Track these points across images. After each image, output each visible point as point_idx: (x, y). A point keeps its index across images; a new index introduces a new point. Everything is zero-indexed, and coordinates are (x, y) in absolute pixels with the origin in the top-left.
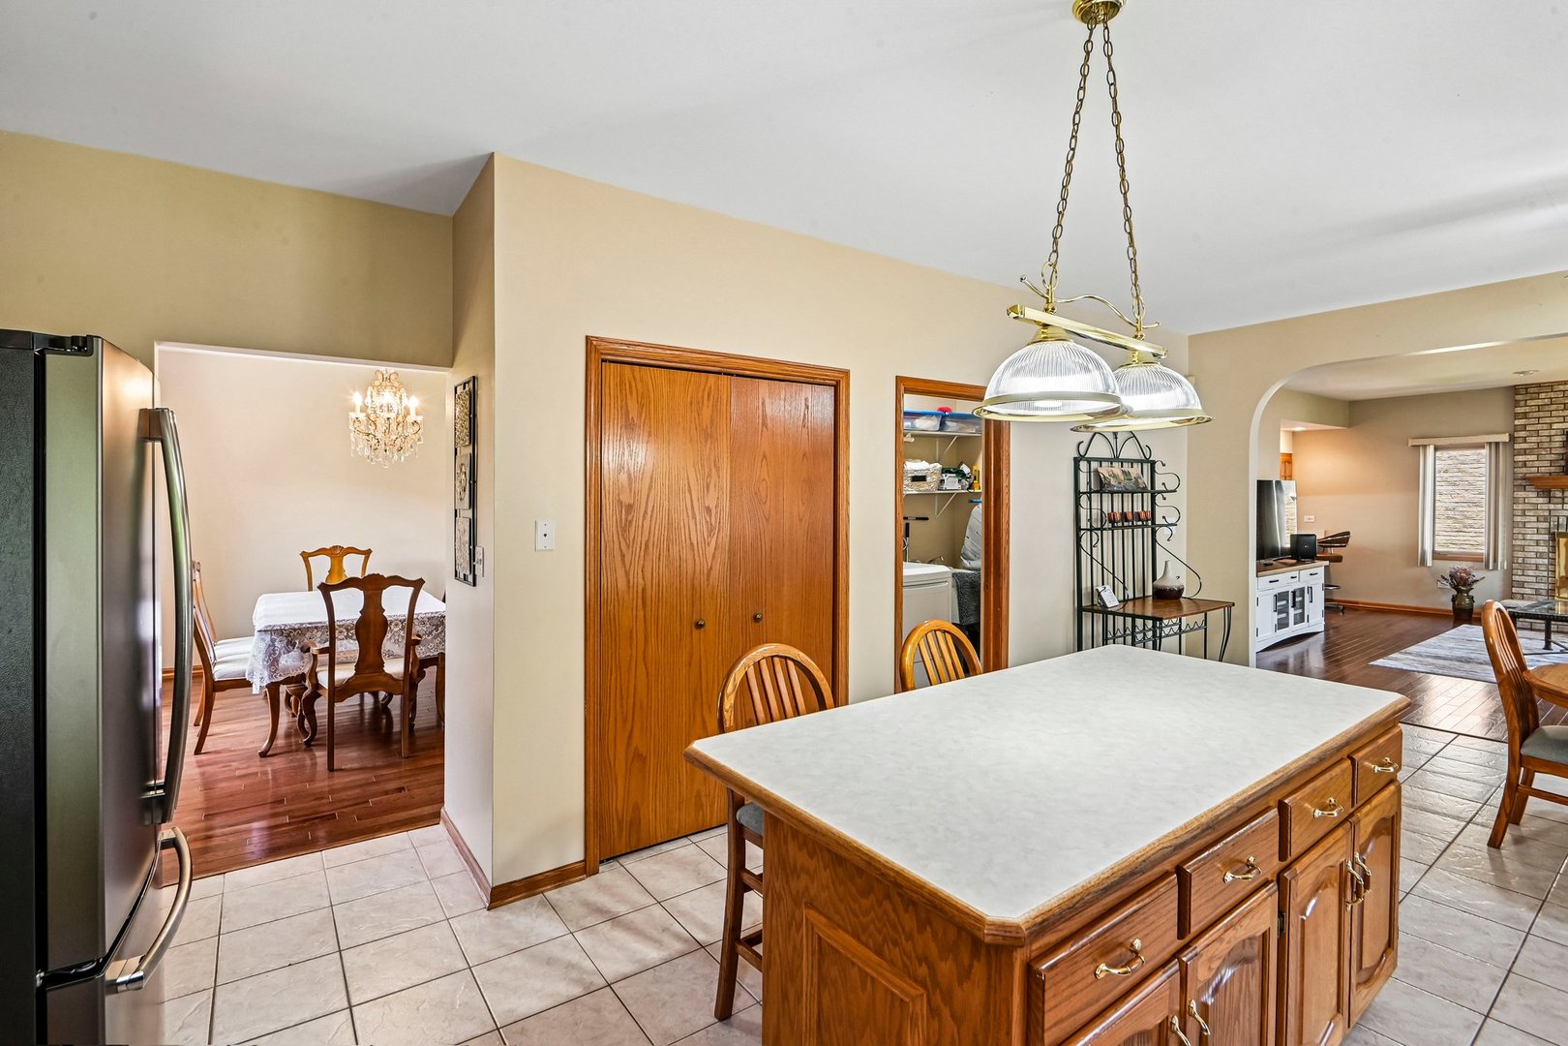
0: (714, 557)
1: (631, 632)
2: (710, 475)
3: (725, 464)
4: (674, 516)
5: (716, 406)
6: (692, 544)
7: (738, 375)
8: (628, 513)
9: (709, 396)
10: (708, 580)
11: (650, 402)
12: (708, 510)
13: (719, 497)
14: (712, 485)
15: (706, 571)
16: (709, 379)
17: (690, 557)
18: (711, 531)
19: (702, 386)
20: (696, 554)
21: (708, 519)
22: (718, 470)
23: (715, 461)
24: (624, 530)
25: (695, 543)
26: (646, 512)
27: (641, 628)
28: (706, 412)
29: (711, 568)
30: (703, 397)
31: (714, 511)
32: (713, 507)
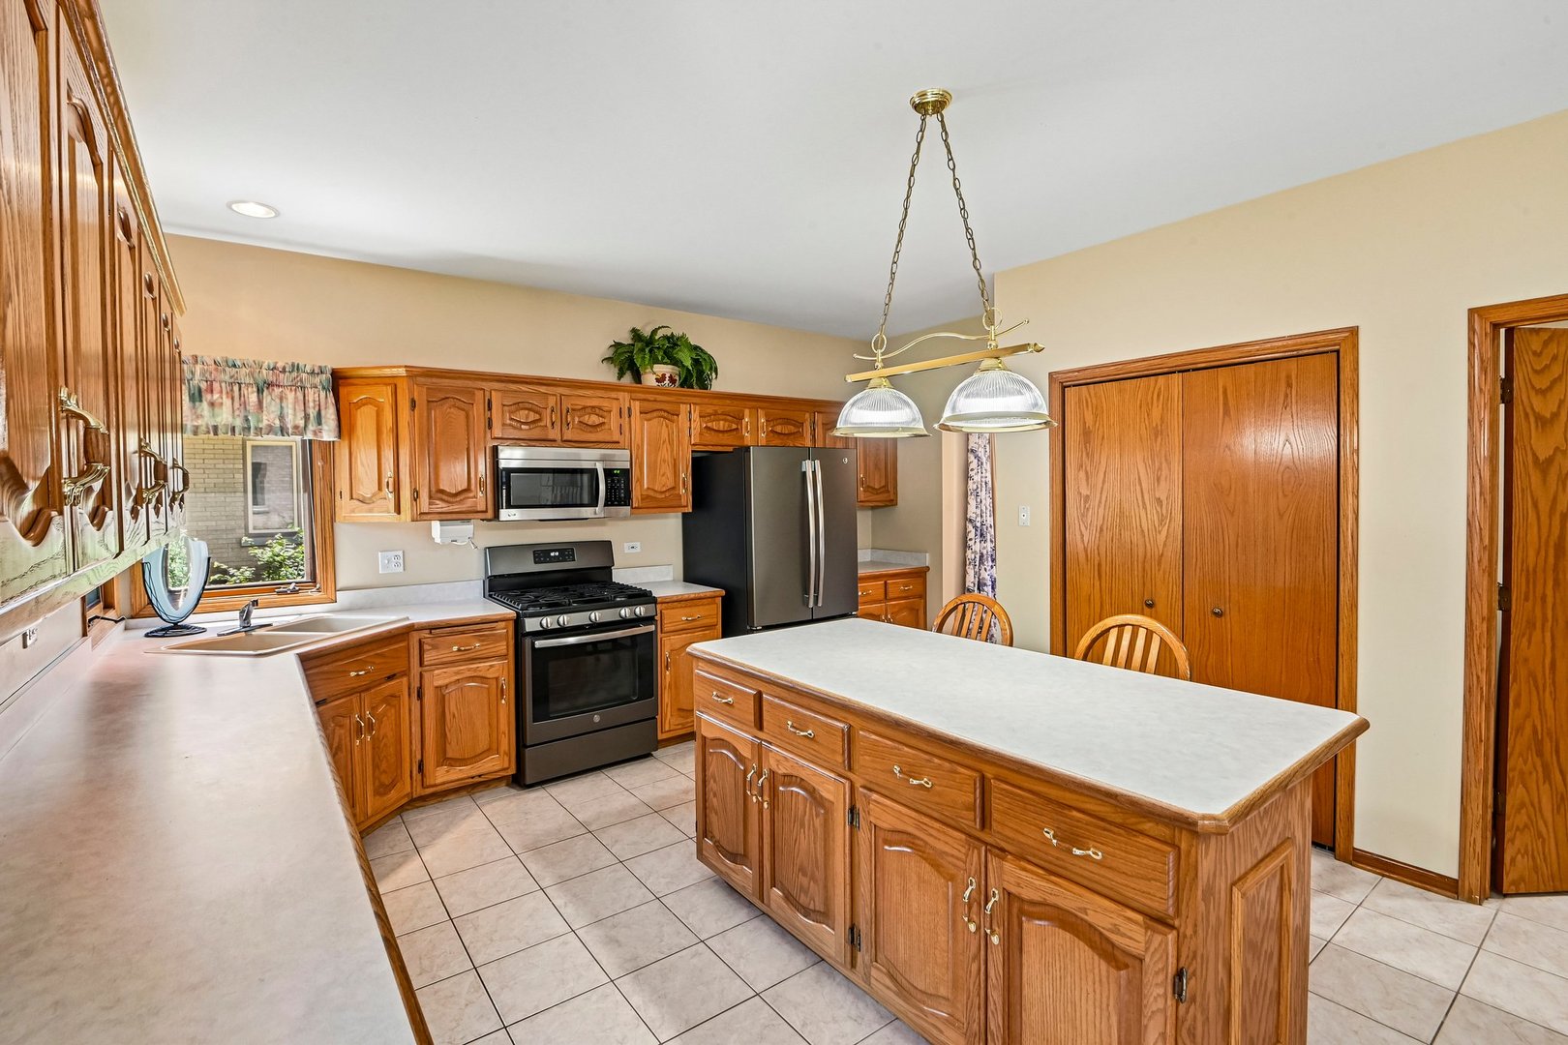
0: (1165, 545)
1: (1090, 596)
2: (1160, 469)
3: (1177, 459)
4: (1126, 506)
5: (1167, 404)
6: (1143, 531)
7: (1194, 370)
8: (1086, 502)
9: (1158, 396)
10: (1159, 564)
11: (1103, 412)
12: (1159, 501)
13: (1170, 489)
14: (1163, 478)
15: (1157, 557)
16: (1159, 381)
17: (1141, 543)
18: (1162, 521)
19: (1151, 389)
20: (1147, 540)
21: (1159, 510)
22: (1169, 463)
23: (1165, 456)
24: (1083, 515)
25: (1146, 531)
26: (1100, 502)
27: (1097, 596)
28: (1156, 413)
29: (1162, 555)
30: (1152, 398)
31: (1165, 503)
32: (1163, 498)
